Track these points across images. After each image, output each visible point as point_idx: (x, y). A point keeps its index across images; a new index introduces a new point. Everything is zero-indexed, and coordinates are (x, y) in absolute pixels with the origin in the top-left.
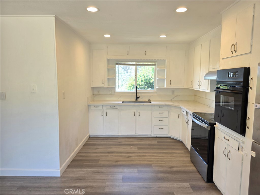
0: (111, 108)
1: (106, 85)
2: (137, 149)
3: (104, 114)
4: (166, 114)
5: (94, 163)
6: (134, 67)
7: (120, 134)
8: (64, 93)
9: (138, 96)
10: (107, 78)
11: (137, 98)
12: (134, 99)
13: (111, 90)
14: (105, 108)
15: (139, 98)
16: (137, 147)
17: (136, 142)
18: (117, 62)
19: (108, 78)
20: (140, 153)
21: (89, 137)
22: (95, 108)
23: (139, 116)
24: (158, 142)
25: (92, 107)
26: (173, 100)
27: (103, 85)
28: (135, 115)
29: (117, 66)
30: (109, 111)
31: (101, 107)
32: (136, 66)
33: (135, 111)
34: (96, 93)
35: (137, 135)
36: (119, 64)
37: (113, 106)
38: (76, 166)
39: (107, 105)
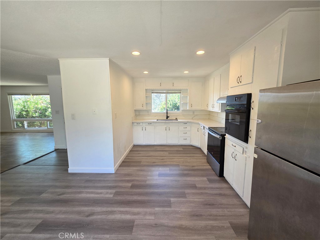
1: (145, 108)
2: (168, 154)
3: (144, 129)
4: (188, 128)
5: (137, 164)
7: (155, 143)
8: (116, 114)
10: (146, 103)
11: (167, 117)
12: (165, 118)
13: (148, 111)
14: (144, 125)
15: (169, 117)
16: (167, 152)
17: (167, 149)
18: (153, 91)
20: (170, 156)
21: (133, 145)
22: (137, 125)
23: (169, 130)
24: (183, 148)
25: (135, 124)
26: (193, 118)
27: (143, 108)
28: (166, 129)
30: (146, 127)
31: (141, 124)
32: (166, 94)
33: (166, 126)
34: (137, 114)
35: (168, 144)
36: (154, 93)
37: (150, 123)
38: (125, 166)
39: (146, 123)
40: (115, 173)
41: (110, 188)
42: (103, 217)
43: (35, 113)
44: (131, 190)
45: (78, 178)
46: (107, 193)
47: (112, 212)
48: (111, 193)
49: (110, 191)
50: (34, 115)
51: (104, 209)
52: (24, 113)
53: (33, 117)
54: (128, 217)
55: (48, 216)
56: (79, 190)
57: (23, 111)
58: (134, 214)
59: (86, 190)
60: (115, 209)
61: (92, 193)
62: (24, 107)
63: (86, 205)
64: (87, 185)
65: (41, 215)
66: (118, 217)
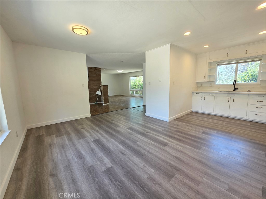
0: (208, 95)
1: (207, 80)
2: (225, 123)
3: (203, 99)
6: (235, 65)
7: (214, 113)
8: (174, 82)
9: (236, 88)
10: (208, 75)
12: (232, 90)
13: (212, 83)
14: (203, 95)
17: (226, 120)
18: (219, 63)
19: (210, 75)
21: (191, 111)
22: (197, 94)
23: (234, 102)
25: (195, 94)
27: (204, 80)
28: (229, 101)
29: (218, 66)
30: (206, 97)
31: (200, 94)
32: (237, 64)
33: (229, 98)
34: (199, 85)
35: (229, 116)
36: (220, 65)
37: (210, 94)
38: (178, 121)
39: (205, 93)
40: (169, 122)
41: (163, 127)
42: (154, 136)
43: (138, 87)
44: (174, 132)
45: (149, 119)
46: (160, 128)
47: (158, 136)
48: (162, 129)
49: (162, 128)
50: (138, 88)
51: (156, 133)
52: (134, 87)
53: (138, 89)
54: (166, 141)
55: (133, 126)
56: (147, 123)
57: (134, 85)
58: (170, 141)
59: (150, 124)
60: (161, 136)
61: (152, 126)
62: (135, 83)
63: (148, 129)
64: (151, 122)
65: (131, 125)
66: (160, 138)
